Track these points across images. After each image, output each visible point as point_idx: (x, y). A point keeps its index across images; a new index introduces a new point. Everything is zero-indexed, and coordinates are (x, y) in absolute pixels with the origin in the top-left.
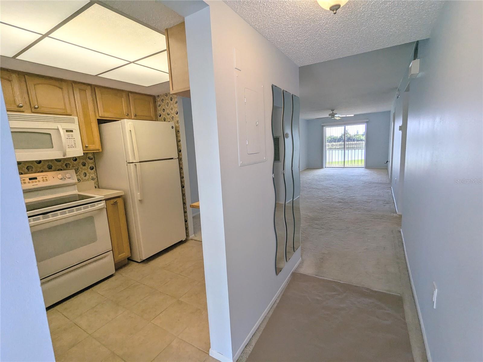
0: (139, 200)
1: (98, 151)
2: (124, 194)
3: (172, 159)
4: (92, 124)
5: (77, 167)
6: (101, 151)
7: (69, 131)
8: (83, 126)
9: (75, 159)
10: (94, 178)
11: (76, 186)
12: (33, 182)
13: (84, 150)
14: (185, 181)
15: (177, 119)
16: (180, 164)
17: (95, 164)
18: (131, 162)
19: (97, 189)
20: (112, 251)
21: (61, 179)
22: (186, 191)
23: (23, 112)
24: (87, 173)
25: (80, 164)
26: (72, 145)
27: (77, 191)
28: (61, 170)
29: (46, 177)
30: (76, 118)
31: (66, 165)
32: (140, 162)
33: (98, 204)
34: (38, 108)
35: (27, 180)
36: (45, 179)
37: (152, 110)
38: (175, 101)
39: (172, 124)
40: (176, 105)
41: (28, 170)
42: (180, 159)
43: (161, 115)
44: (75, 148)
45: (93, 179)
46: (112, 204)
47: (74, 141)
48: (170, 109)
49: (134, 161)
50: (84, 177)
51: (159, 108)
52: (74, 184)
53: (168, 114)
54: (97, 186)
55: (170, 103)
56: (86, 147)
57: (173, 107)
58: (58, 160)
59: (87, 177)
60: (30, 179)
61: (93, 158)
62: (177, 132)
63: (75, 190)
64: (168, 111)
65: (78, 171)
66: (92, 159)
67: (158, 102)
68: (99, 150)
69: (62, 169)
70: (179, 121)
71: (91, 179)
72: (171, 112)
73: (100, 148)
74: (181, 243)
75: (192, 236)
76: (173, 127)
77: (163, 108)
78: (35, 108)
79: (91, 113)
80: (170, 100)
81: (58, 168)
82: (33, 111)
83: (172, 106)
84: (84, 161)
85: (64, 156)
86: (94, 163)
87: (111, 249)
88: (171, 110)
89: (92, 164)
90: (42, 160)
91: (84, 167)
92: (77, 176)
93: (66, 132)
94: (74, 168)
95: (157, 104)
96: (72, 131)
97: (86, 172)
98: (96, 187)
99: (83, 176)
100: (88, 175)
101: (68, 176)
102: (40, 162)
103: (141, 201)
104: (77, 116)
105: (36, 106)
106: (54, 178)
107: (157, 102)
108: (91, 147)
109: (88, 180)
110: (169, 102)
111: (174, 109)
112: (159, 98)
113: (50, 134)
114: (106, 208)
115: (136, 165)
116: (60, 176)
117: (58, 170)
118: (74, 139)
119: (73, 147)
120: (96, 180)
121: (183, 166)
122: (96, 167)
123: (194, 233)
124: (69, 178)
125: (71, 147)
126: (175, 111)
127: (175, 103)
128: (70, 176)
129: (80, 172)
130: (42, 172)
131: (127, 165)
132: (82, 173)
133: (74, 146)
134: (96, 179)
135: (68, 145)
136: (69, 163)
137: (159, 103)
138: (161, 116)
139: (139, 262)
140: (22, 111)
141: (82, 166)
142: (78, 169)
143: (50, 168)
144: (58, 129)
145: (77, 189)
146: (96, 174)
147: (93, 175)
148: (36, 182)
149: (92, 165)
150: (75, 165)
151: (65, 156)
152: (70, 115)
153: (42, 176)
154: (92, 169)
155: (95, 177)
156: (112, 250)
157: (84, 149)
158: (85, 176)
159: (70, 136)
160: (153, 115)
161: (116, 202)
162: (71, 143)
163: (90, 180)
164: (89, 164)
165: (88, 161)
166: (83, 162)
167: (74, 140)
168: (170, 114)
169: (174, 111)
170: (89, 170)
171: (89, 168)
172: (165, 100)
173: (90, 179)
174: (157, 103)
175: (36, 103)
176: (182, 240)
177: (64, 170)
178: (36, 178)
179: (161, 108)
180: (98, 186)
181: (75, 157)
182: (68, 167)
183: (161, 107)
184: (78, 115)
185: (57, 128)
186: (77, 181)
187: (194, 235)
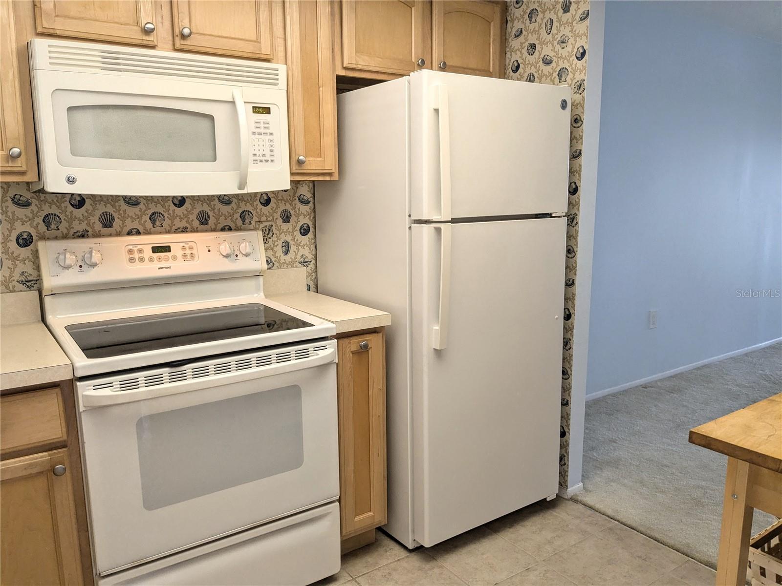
0: (434, 349)
1: (328, 178)
2: (391, 324)
3: (549, 215)
4: (321, 89)
5: (268, 224)
6: (336, 177)
7: (261, 110)
8: (298, 96)
9: (266, 199)
10: (307, 260)
11: (261, 279)
12: (159, 259)
13: (292, 174)
14: (576, 297)
15: (579, 77)
16: (571, 237)
17: (314, 217)
18: (425, 218)
19: (312, 293)
20: (337, 503)
21: (227, 256)
22: (575, 331)
23: (153, 47)
24: (291, 243)
25: (277, 215)
26: (264, 155)
27: (262, 294)
28: (230, 229)
29: (191, 248)
30: (282, 69)
31: (243, 216)
32: (454, 221)
33: (316, 349)
34: (189, 35)
35: (148, 252)
36: (188, 252)
37: (493, 50)
38: (580, 12)
39: (565, 91)
40: (581, 27)
41: (154, 222)
42: (572, 220)
43: (518, 67)
44: (269, 163)
45: (304, 263)
46: (354, 353)
47: (271, 141)
48: (556, 43)
49: (435, 218)
50: (282, 254)
51: (515, 43)
52: (257, 275)
53: (547, 62)
54: (312, 286)
55: (559, 21)
56: (300, 163)
57: (570, 34)
58: (225, 200)
59: (291, 254)
60: (156, 250)
61: (311, 200)
62: (576, 121)
63: (257, 290)
64: (547, 51)
65: (269, 236)
66: (307, 203)
67: (516, 22)
68: (330, 174)
69: (233, 226)
70: (585, 82)
71: (301, 263)
72: (561, 51)
73: (335, 170)
74: (541, 506)
75: (574, 488)
76: (564, 105)
77: (532, 39)
78: (183, 37)
79: (324, 54)
80: (561, 11)
81: (223, 223)
82: (178, 46)
83: (566, 31)
84: (288, 207)
85: (241, 187)
86: (313, 214)
87: (337, 498)
88: (558, 47)
89: (307, 218)
90: (188, 197)
91: (285, 226)
92: (266, 249)
93: (254, 112)
94: (262, 226)
95: (509, 29)
96: (267, 111)
97: (289, 240)
98: (309, 288)
99: (279, 251)
100: (293, 248)
101: (245, 247)
102: (181, 202)
103: (439, 353)
104: (286, 65)
105: (186, 31)
106: (209, 251)
107: (513, 21)
108: (313, 164)
109: (291, 265)
110: (554, 18)
111: (571, 40)
112: (521, 9)
113: (211, 118)
114: (337, 364)
115: (438, 230)
116: (225, 248)
117: (223, 230)
118: (271, 134)
119: (267, 161)
120: (312, 266)
121: (576, 245)
122: (315, 228)
123: (584, 477)
124: (247, 255)
125: (261, 161)
126: (577, 46)
127: (577, 18)
128: (248, 250)
129: (274, 238)
130: (184, 230)
131: (410, 228)
132: (280, 243)
133: (268, 157)
134: (313, 262)
135: (255, 153)
136: (250, 209)
137: (518, 25)
138: (521, 70)
139: (410, 548)
140: (150, 43)
141: (280, 221)
142: (269, 230)
143: (204, 222)
144: (233, 103)
145: (262, 288)
146: (313, 247)
147: (307, 253)
148: (167, 259)
149: (307, 221)
150: (263, 218)
151: (244, 189)
152: (268, 61)
153: (183, 244)
154: (305, 231)
155: (310, 257)
156: (339, 501)
157: (294, 171)
158: (286, 252)
159: (262, 125)
160: (493, 67)
161: (366, 346)
162: (261, 148)
163: (297, 266)
164: (298, 216)
165: (297, 207)
166: (285, 211)
167: (271, 137)
168: (555, 59)
169: (569, 48)
170: (298, 233)
171: (298, 228)
172: (544, 12)
173: (297, 264)
174: (509, 24)
175: (186, 22)
176: (546, 499)
177: (238, 229)
178: (167, 249)
179: (522, 44)
180: (315, 287)
181: (266, 194)
182: (247, 221)
183: (522, 37)
184: (289, 62)
185: (232, 100)
186: (265, 266)
187: (581, 484)
